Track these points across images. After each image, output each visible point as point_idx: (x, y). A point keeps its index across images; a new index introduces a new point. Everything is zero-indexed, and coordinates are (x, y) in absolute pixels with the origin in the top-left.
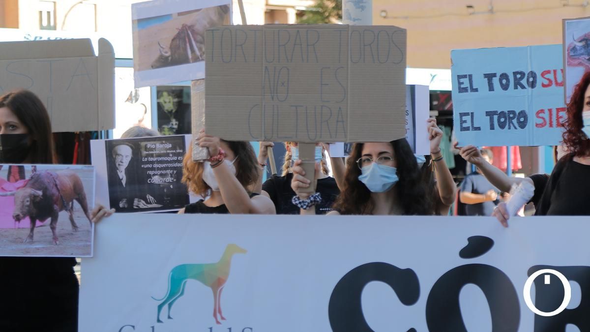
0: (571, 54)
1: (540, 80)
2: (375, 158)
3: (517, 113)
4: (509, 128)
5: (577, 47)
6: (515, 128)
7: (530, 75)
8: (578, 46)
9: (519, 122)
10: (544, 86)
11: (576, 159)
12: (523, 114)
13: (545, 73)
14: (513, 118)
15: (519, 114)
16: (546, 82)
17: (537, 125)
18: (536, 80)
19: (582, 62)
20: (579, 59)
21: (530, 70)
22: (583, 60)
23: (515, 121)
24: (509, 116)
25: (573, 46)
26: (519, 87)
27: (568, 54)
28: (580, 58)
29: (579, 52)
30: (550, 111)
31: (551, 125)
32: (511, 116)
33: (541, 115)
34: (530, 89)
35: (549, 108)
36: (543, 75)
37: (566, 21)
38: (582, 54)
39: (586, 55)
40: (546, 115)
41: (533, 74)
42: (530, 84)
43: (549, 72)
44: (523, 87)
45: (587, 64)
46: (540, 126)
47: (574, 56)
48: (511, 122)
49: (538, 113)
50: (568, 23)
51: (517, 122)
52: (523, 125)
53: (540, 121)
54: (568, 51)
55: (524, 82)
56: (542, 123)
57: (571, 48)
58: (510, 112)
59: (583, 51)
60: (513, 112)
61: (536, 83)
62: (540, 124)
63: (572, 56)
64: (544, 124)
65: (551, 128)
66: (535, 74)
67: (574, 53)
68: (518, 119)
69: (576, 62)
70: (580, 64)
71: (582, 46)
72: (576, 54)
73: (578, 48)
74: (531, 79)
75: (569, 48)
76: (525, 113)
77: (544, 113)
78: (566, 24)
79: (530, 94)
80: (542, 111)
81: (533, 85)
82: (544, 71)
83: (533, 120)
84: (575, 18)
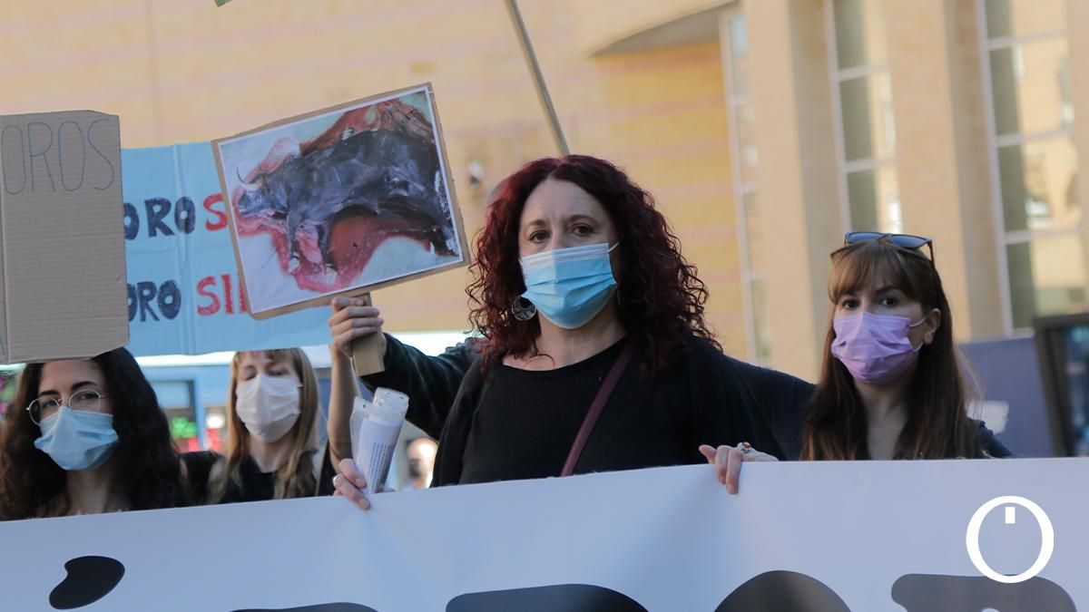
0: (241, 210)
2: (64, 397)
3: (158, 287)
4: (143, 318)
5: (248, 192)
6: (156, 318)
7: (181, 206)
8: (251, 192)
9: (163, 306)
10: (210, 227)
12: (170, 288)
14: (150, 298)
15: (162, 287)
17: (200, 310)
18: (194, 217)
21: (180, 196)
23: (154, 304)
24: (141, 293)
26: (158, 231)
28: (259, 216)
29: (254, 205)
30: (226, 279)
31: (229, 309)
32: (146, 292)
33: (208, 288)
34: (182, 235)
35: (224, 274)
36: (207, 204)
37: (218, 143)
38: (261, 207)
39: (267, 207)
40: (218, 290)
41: (186, 204)
43: (219, 198)
44: (168, 232)
46: (207, 311)
47: (247, 213)
48: (145, 306)
49: (201, 285)
50: (222, 146)
51: (159, 306)
52: (171, 311)
53: (207, 301)
55: (168, 220)
56: (212, 306)
58: (143, 285)
59: (261, 200)
60: (150, 286)
62: (207, 308)
63: (243, 213)
64: (214, 308)
65: (230, 316)
66: (191, 203)
67: (246, 208)
68: (161, 300)
70: (261, 229)
71: (257, 191)
72: (249, 208)
73: (251, 196)
74: (183, 215)
76: (175, 286)
77: (214, 284)
78: (220, 150)
79: (183, 246)
80: (210, 281)
83: (192, 300)
84: (233, 134)
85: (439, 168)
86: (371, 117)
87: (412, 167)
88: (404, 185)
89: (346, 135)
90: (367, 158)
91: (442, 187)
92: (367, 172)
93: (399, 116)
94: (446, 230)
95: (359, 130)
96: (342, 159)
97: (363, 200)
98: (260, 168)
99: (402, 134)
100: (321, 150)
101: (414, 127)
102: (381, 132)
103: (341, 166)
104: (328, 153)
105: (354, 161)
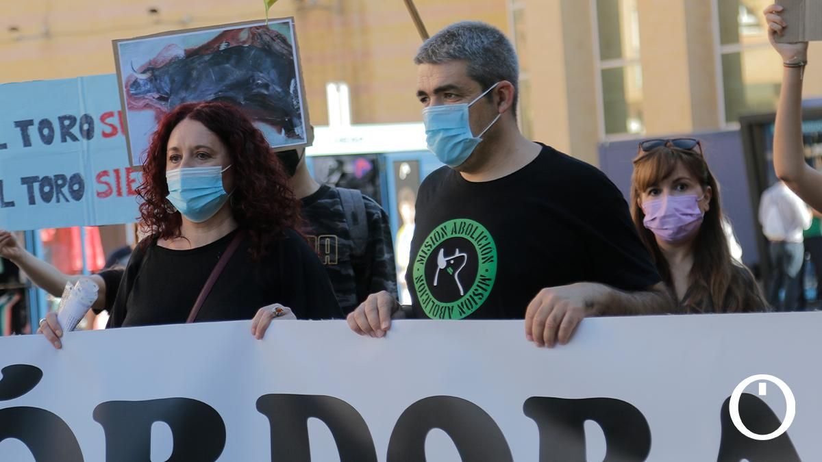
0: (132, 92)
1: (99, 127)
3: (68, 178)
4: (58, 201)
5: (138, 80)
6: (67, 200)
7: (84, 121)
8: (141, 79)
9: (72, 192)
10: (105, 135)
11: (161, 243)
12: (77, 179)
13: (106, 116)
14: (63, 186)
15: (72, 178)
16: (108, 130)
17: (99, 194)
18: (93, 128)
19: (150, 103)
20: (144, 98)
21: (83, 113)
22: (151, 100)
23: (65, 190)
24: (56, 182)
25: (134, 80)
26: (68, 138)
27: (128, 91)
28: (146, 97)
29: (143, 89)
30: (117, 172)
31: (119, 194)
32: (60, 182)
33: (104, 179)
34: (85, 141)
35: (116, 168)
36: (103, 119)
37: (119, 43)
38: (149, 91)
39: (154, 92)
40: (111, 179)
41: (88, 119)
42: (85, 133)
43: (111, 114)
44: (75, 139)
45: (158, 106)
46: (103, 195)
47: (136, 94)
48: (59, 192)
49: (99, 176)
50: (121, 45)
51: (70, 192)
52: (77, 195)
53: (103, 188)
54: (126, 87)
55: (75, 130)
56: (107, 191)
57: (132, 82)
58: (57, 177)
59: (148, 87)
60: (62, 177)
61: (93, 131)
62: (104, 193)
63: (133, 94)
64: (108, 193)
65: (120, 198)
66: (91, 118)
67: (136, 90)
68: (71, 188)
69: (141, 103)
70: (147, 106)
71: (146, 79)
72: (138, 91)
73: (141, 82)
74: (86, 127)
75: (127, 83)
76: (80, 177)
77: (108, 175)
78: (119, 48)
79: (85, 148)
80: (105, 173)
81: (89, 134)
82: (105, 114)
83: (92, 187)
84: (131, 38)
85: (294, 77)
86: (244, 36)
87: (273, 74)
88: (266, 86)
89: (223, 47)
90: (238, 64)
91: (296, 91)
92: (236, 74)
93: (266, 38)
94: (295, 120)
95: (234, 44)
96: (218, 64)
97: (231, 94)
98: (150, 63)
99: (267, 50)
100: (202, 56)
101: (277, 46)
102: (250, 48)
103: (216, 68)
104: (207, 58)
105: (227, 65)
